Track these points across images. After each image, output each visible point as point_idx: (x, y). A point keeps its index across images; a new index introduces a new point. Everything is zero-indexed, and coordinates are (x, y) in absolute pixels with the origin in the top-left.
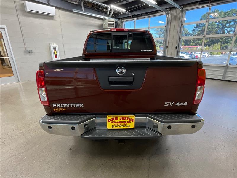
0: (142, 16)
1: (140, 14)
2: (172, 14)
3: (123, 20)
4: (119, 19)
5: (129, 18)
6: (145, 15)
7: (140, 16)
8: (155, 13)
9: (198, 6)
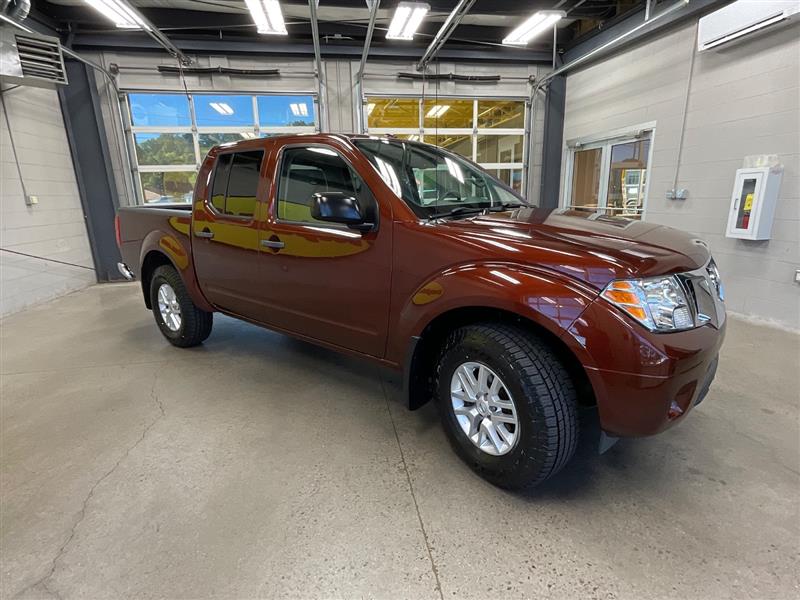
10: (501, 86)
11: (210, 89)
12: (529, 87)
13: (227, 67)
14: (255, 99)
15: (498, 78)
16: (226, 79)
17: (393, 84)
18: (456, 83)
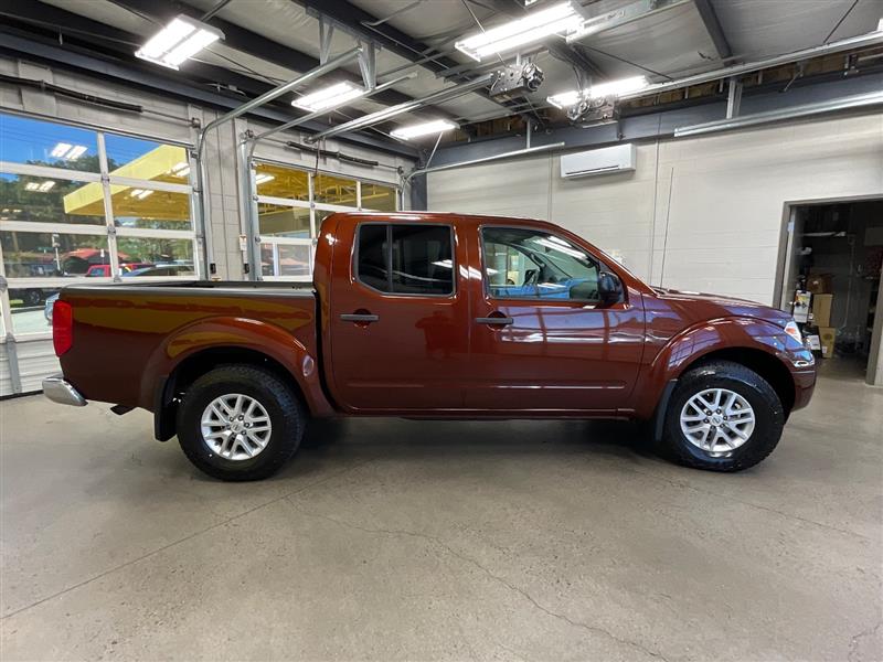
10: (375, 171)
11: (19, 107)
12: (398, 176)
13: (51, 83)
14: (101, 137)
15: (376, 164)
16: (50, 100)
17: (282, 151)
18: (341, 162)
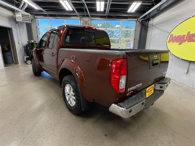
0: (58, 16)
1: (55, 15)
2: (83, 20)
3: (36, 17)
4: (32, 14)
5: (43, 16)
6: (60, 17)
7: (56, 16)
8: (70, 17)
9: (99, 19)
